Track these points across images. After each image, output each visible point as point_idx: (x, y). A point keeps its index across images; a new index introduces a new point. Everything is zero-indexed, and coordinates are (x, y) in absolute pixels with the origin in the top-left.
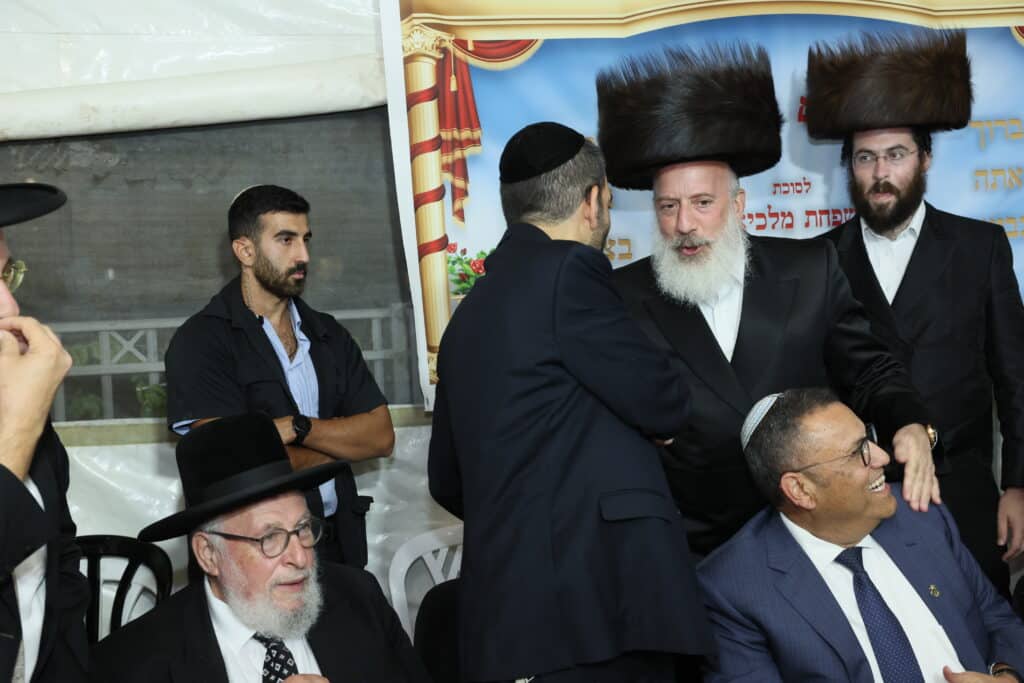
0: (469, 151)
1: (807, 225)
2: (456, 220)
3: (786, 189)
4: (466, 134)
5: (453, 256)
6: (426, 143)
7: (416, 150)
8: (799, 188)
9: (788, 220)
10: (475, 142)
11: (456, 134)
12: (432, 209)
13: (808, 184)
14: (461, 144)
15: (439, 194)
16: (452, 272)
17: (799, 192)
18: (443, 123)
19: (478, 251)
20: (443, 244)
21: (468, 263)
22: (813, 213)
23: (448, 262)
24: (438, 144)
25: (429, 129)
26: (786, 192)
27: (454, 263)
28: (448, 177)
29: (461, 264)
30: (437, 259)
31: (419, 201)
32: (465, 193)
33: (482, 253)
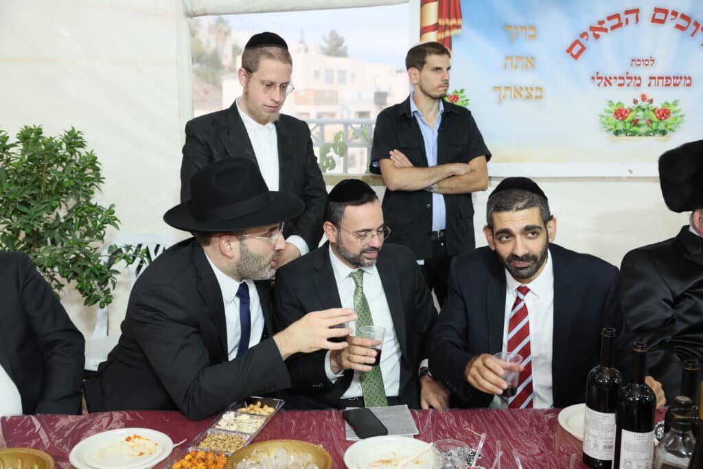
0: (454, 32)
1: (649, 85)
3: (639, 63)
4: (453, 22)
6: (430, 26)
7: (424, 30)
8: (647, 63)
9: (638, 82)
10: (458, 27)
11: (447, 22)
13: (653, 60)
14: (449, 28)
17: (647, 65)
18: (440, 15)
19: (454, 90)
22: (654, 78)
24: (436, 27)
25: (432, 18)
26: (639, 65)
33: (456, 91)
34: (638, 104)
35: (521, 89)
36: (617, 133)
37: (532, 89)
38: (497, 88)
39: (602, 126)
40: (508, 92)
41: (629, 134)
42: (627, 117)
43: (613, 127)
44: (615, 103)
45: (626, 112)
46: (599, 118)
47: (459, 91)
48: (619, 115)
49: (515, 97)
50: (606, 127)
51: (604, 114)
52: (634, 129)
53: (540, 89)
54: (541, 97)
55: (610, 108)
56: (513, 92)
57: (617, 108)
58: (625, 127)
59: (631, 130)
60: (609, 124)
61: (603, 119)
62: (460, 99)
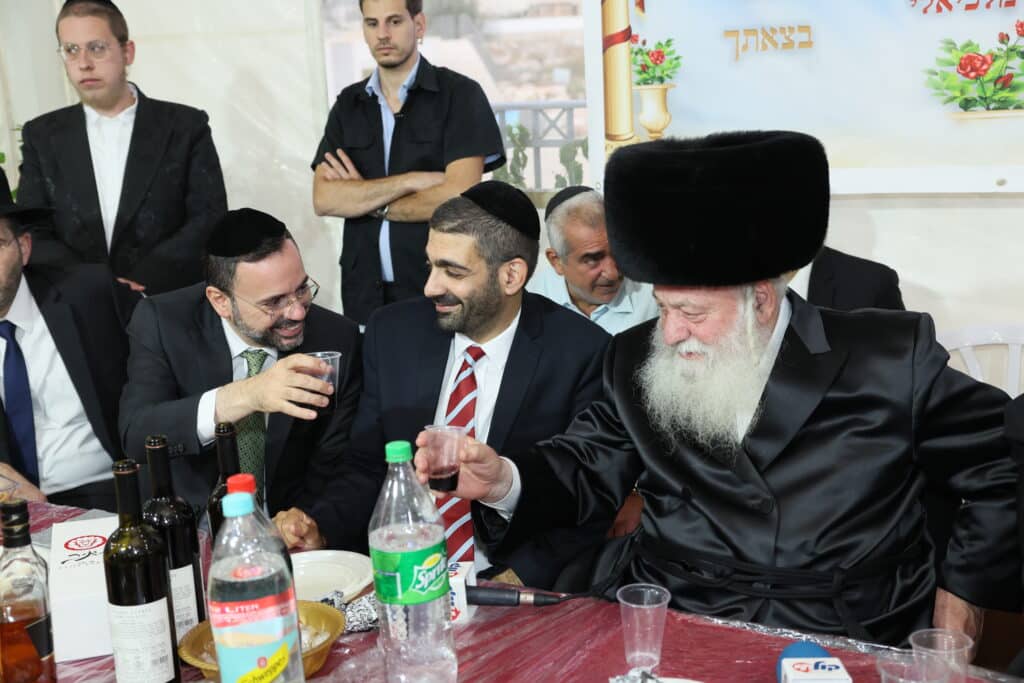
2: (637, 10)
5: (636, 47)
12: (619, 2)
16: (635, 63)
19: (658, 42)
20: (627, 35)
21: (648, 54)
23: (632, 52)
27: (636, 54)
29: (642, 54)
30: (622, 50)
33: (660, 44)
34: (1011, 43)
35: (773, 30)
36: (967, 105)
37: (791, 29)
38: (731, 33)
39: (934, 91)
40: (752, 39)
41: (992, 106)
42: (985, 71)
43: (957, 94)
44: (959, 45)
45: (984, 61)
46: (926, 77)
47: (664, 44)
48: (969, 69)
49: (765, 47)
50: (944, 95)
51: (938, 69)
52: (1004, 94)
53: (805, 28)
54: (808, 44)
55: (948, 56)
56: (761, 36)
57: (965, 55)
58: (985, 93)
59: (996, 98)
60: (947, 88)
61: (935, 77)
62: (667, 58)
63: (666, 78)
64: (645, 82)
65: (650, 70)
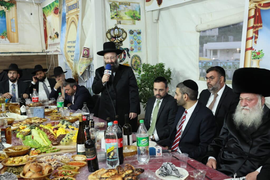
0: (259, 29)
2: (255, 43)
4: (259, 25)
5: (253, 51)
6: (251, 27)
7: (248, 29)
10: (261, 26)
11: (257, 25)
12: (250, 41)
14: (258, 27)
15: (252, 38)
16: (252, 54)
18: (255, 23)
19: (258, 50)
20: (251, 48)
21: (256, 53)
24: (253, 27)
25: (252, 24)
27: (253, 53)
28: (254, 34)
30: (249, 52)
31: (247, 39)
32: (257, 38)
33: (259, 51)
62: (261, 54)
63: (260, 58)
64: (254, 59)
65: (256, 56)
